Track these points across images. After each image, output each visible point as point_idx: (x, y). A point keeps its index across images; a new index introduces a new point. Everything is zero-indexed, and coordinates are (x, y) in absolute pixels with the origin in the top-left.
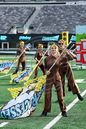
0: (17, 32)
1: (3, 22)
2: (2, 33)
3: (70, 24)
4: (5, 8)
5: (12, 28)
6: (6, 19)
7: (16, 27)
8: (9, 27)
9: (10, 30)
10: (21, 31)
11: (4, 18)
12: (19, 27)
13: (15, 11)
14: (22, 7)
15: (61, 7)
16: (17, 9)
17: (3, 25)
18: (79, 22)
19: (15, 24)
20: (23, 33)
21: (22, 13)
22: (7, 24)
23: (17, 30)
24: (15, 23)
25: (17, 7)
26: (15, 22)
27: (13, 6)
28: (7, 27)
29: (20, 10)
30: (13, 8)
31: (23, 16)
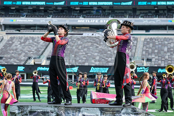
0: (34, 63)
1: (19, 52)
3: (89, 56)
4: (21, 38)
5: (29, 59)
6: (22, 49)
7: (33, 58)
8: (26, 57)
10: (39, 62)
11: (20, 48)
12: (36, 58)
13: (31, 41)
14: (38, 37)
15: (78, 38)
16: (33, 39)
17: (20, 55)
18: (97, 53)
19: (32, 55)
20: (41, 64)
21: (38, 43)
22: (23, 54)
23: (34, 61)
25: (33, 37)
26: (32, 53)
27: (29, 36)
28: (24, 57)
29: (36, 40)
30: (29, 38)
31: (39, 46)
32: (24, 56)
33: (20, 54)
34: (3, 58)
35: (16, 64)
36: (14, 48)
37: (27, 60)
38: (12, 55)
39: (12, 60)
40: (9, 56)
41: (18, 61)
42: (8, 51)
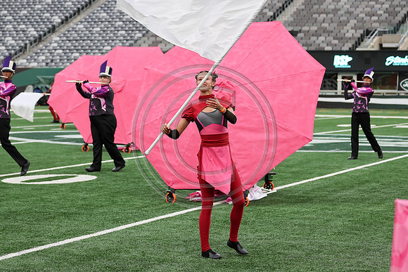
0: (381, 45)
1: (342, 19)
2: (339, 49)
5: (367, 35)
6: (350, 10)
7: (376, 32)
8: (358, 31)
9: (362, 41)
10: (393, 42)
11: (345, 6)
12: (385, 32)
17: (343, 26)
19: (374, 24)
20: (397, 48)
22: (353, 22)
23: (381, 40)
24: (374, 22)
26: (376, 18)
28: (354, 31)
32: (355, 28)
33: (342, 24)
34: (300, 35)
35: (329, 48)
36: (329, 7)
37: (361, 39)
38: (323, 25)
39: (322, 38)
40: (314, 28)
41: (336, 42)
42: (315, 16)
